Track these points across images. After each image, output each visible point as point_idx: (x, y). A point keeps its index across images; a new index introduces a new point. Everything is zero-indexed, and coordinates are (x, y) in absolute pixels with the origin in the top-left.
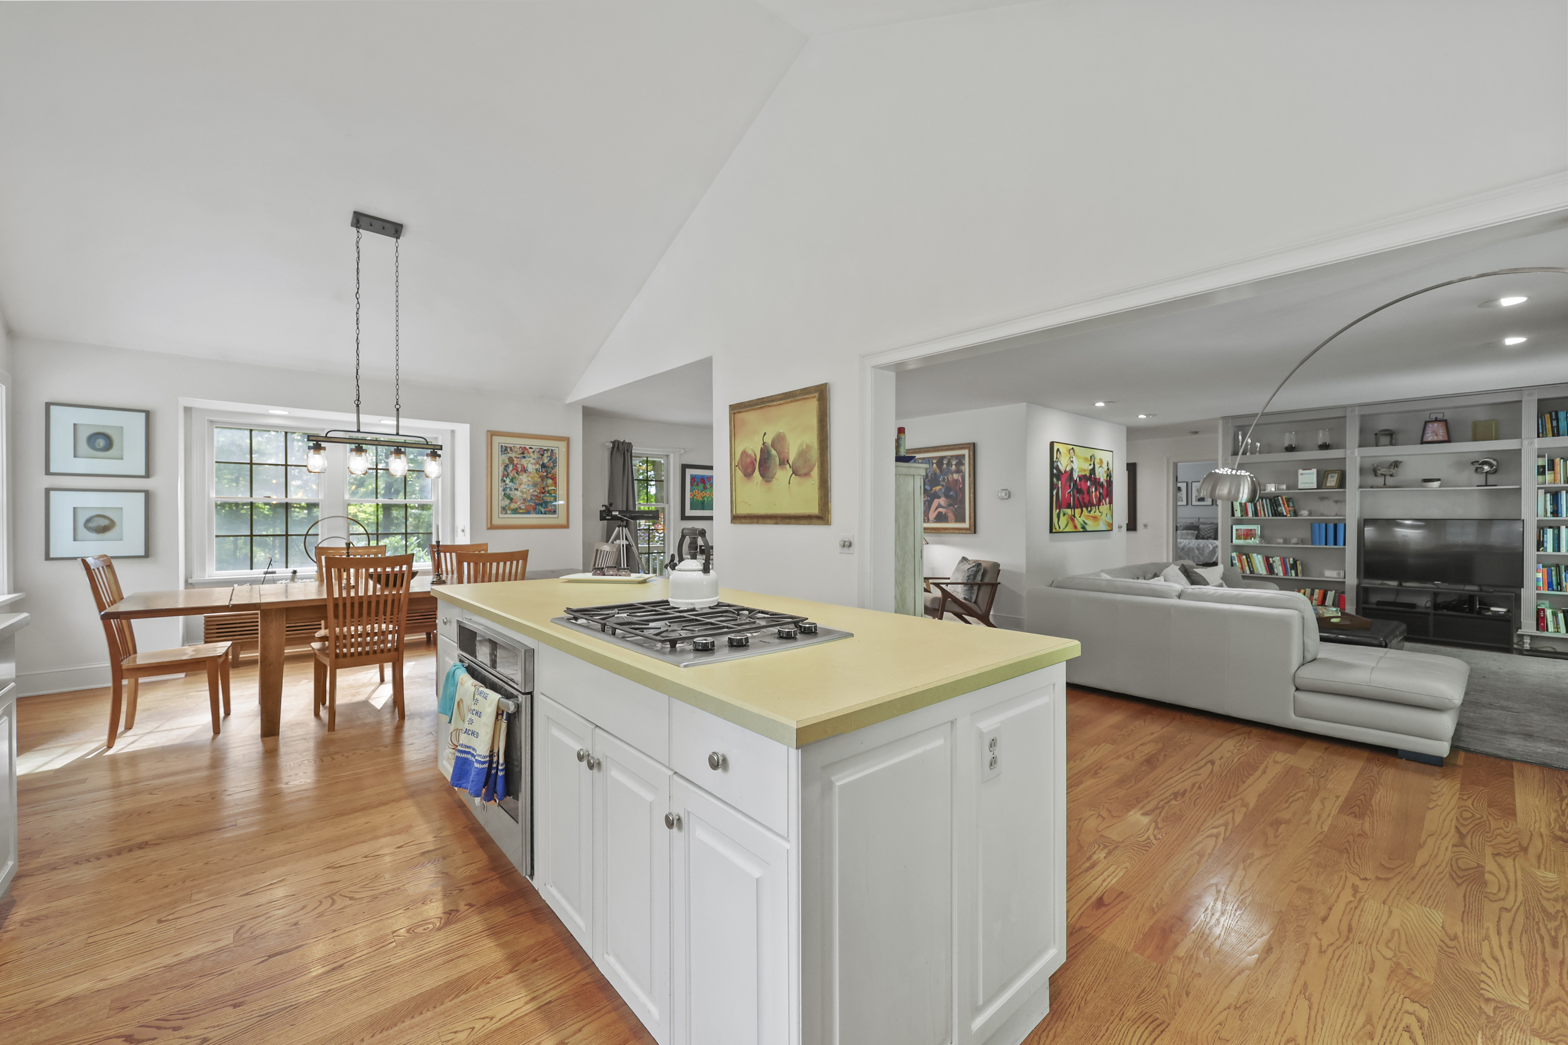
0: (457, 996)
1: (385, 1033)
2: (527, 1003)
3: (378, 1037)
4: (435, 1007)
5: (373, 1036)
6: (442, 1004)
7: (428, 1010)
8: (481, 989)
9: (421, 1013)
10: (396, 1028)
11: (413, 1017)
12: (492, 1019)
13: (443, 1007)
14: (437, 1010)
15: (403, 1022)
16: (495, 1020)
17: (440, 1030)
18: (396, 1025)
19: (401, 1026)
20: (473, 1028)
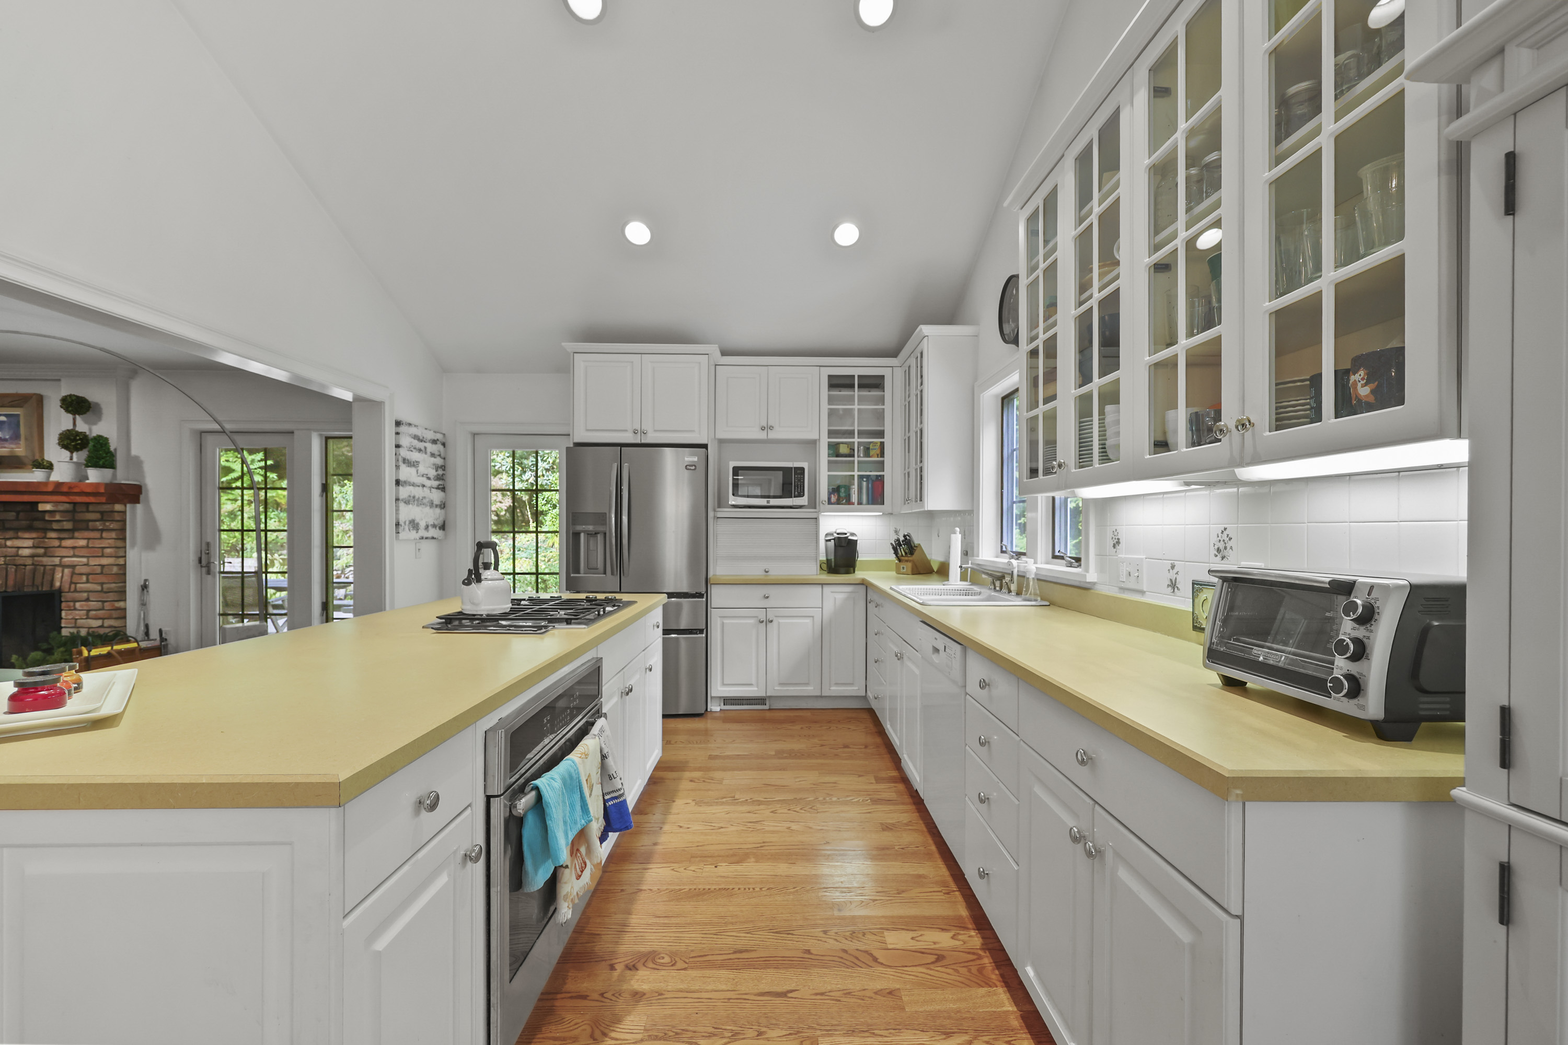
0: (680, 890)
1: (727, 887)
2: (651, 868)
3: (731, 887)
4: (695, 889)
5: (733, 889)
6: (690, 889)
7: (699, 889)
8: (665, 888)
9: (704, 889)
10: (720, 887)
11: (709, 889)
12: (673, 869)
13: (691, 887)
14: (695, 887)
15: (715, 889)
16: (672, 868)
17: (700, 875)
18: (720, 889)
19: (717, 887)
20: (685, 869)
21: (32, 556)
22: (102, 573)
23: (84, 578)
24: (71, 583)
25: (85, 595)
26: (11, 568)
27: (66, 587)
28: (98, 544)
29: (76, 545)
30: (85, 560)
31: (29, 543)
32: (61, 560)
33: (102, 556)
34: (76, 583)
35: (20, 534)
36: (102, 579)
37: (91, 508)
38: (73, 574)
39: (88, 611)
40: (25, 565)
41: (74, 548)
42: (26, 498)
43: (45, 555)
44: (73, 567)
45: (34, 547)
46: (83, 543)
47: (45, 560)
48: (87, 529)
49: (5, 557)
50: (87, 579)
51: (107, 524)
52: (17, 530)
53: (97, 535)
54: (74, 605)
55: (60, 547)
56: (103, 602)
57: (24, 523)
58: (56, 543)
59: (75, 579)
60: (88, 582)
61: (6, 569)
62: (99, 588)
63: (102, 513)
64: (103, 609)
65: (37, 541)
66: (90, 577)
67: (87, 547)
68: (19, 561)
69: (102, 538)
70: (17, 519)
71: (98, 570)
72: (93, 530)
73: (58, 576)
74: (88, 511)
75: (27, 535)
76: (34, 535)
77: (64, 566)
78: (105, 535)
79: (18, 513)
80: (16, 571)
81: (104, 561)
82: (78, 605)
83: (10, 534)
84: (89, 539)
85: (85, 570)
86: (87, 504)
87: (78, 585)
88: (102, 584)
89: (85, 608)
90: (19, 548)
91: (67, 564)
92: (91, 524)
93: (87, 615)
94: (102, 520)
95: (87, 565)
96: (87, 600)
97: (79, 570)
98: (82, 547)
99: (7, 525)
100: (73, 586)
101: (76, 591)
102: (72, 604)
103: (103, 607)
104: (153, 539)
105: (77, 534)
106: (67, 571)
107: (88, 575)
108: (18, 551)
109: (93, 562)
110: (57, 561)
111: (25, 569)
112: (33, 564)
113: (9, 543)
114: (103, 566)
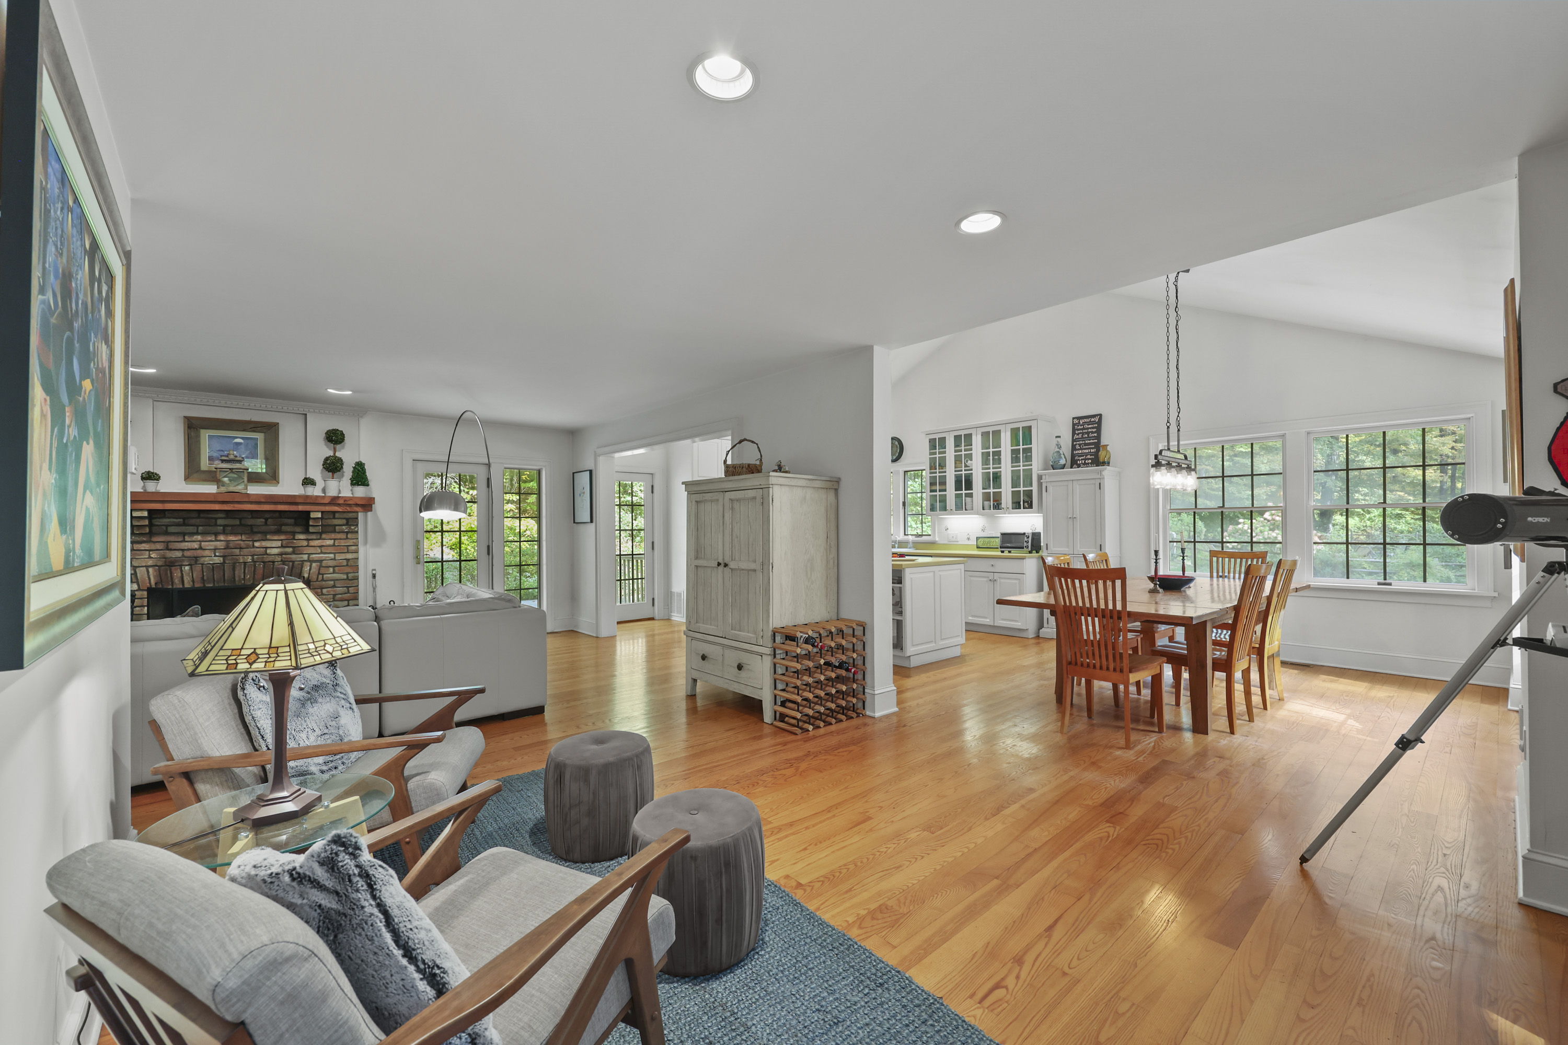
21: (281, 554)
22: (347, 565)
23: (331, 570)
24: (319, 573)
25: (332, 582)
26: (260, 565)
27: (314, 577)
28: (343, 543)
29: (324, 544)
30: (332, 556)
31: (279, 544)
32: (309, 557)
33: (348, 552)
34: (323, 574)
35: (268, 537)
36: (347, 569)
37: (337, 515)
38: (321, 566)
39: (334, 595)
40: (273, 562)
41: (320, 547)
42: (301, 508)
43: (294, 553)
44: (321, 561)
45: (282, 546)
46: (331, 542)
47: (294, 557)
48: (334, 531)
49: (252, 556)
50: (334, 570)
51: (353, 528)
52: (265, 533)
53: (343, 536)
54: (322, 591)
55: (308, 546)
56: (348, 587)
57: (273, 528)
58: (305, 543)
59: (322, 571)
60: (334, 572)
61: (255, 565)
62: (345, 577)
63: (347, 520)
64: (348, 592)
65: (284, 542)
66: (336, 568)
67: (334, 545)
68: (270, 559)
69: (347, 538)
70: (266, 524)
71: (345, 563)
72: (339, 532)
73: (306, 568)
74: (334, 518)
75: (276, 537)
76: (283, 537)
77: (311, 561)
78: (349, 536)
79: (266, 520)
80: (264, 567)
81: (349, 556)
82: (325, 591)
83: (258, 536)
84: (335, 539)
85: (331, 563)
86: (334, 513)
87: (325, 576)
88: (347, 574)
89: (332, 593)
90: (266, 548)
91: (316, 559)
92: (337, 527)
93: (334, 598)
94: (347, 524)
95: (335, 559)
96: (334, 586)
97: (324, 563)
98: (329, 546)
99: (255, 530)
100: (320, 577)
101: (323, 580)
102: (319, 590)
103: (348, 591)
104: (381, 538)
105: (324, 536)
106: (314, 565)
107: (334, 567)
108: (266, 551)
109: (338, 557)
110: (305, 557)
111: (273, 565)
112: (282, 561)
113: (257, 544)
114: (348, 560)
